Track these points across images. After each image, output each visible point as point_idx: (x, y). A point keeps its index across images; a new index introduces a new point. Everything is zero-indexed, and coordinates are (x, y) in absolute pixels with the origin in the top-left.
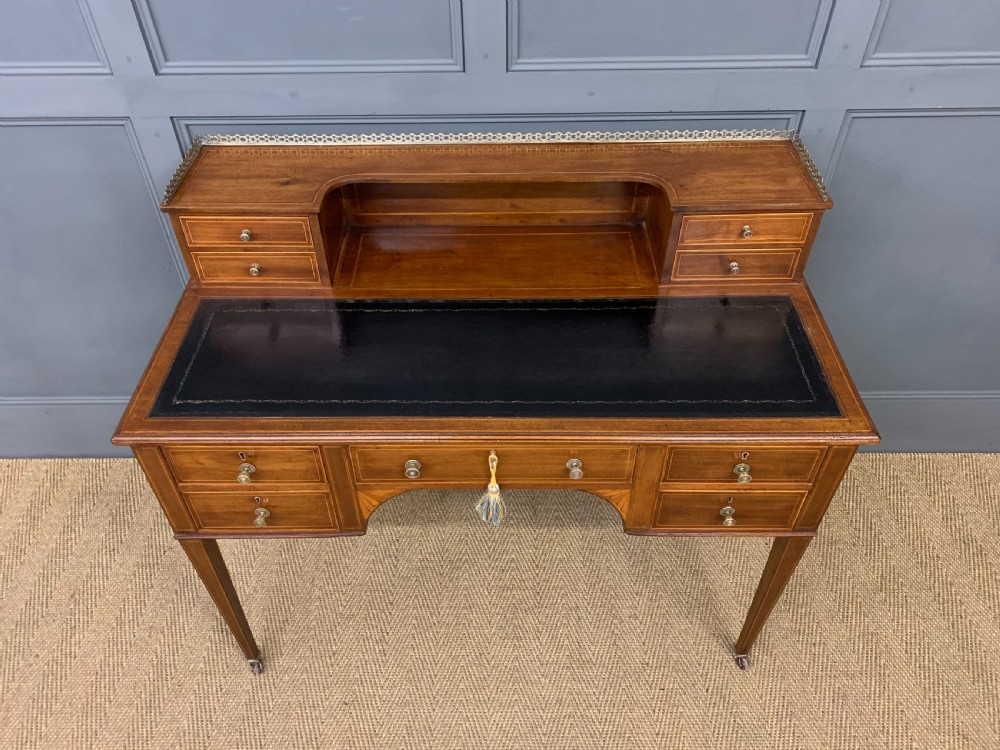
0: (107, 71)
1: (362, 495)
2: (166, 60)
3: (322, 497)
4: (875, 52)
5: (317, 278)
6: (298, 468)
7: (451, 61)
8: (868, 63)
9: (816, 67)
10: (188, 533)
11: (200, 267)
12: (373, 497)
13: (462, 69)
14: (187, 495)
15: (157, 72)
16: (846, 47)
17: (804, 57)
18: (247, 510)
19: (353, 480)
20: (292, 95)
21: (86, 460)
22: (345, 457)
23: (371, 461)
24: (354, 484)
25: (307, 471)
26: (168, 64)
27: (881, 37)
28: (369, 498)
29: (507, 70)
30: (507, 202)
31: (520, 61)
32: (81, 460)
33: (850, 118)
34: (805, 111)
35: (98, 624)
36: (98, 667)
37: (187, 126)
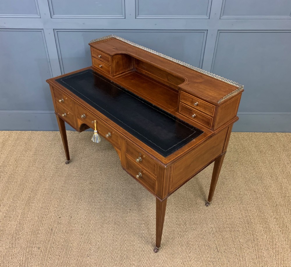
0: (39, 17)
2: (54, 15)
4: (223, 15)
7: (122, 16)
8: (221, 18)
9: (209, 19)
13: (124, 18)
15: (51, 18)
16: (215, 14)
17: (206, 16)
20: (83, 24)
21: (18, 131)
26: (54, 16)
27: (223, 11)
29: (136, 18)
31: (139, 16)
33: (219, 32)
34: (208, 30)
35: (23, 167)
36: (23, 175)
37: (57, 31)
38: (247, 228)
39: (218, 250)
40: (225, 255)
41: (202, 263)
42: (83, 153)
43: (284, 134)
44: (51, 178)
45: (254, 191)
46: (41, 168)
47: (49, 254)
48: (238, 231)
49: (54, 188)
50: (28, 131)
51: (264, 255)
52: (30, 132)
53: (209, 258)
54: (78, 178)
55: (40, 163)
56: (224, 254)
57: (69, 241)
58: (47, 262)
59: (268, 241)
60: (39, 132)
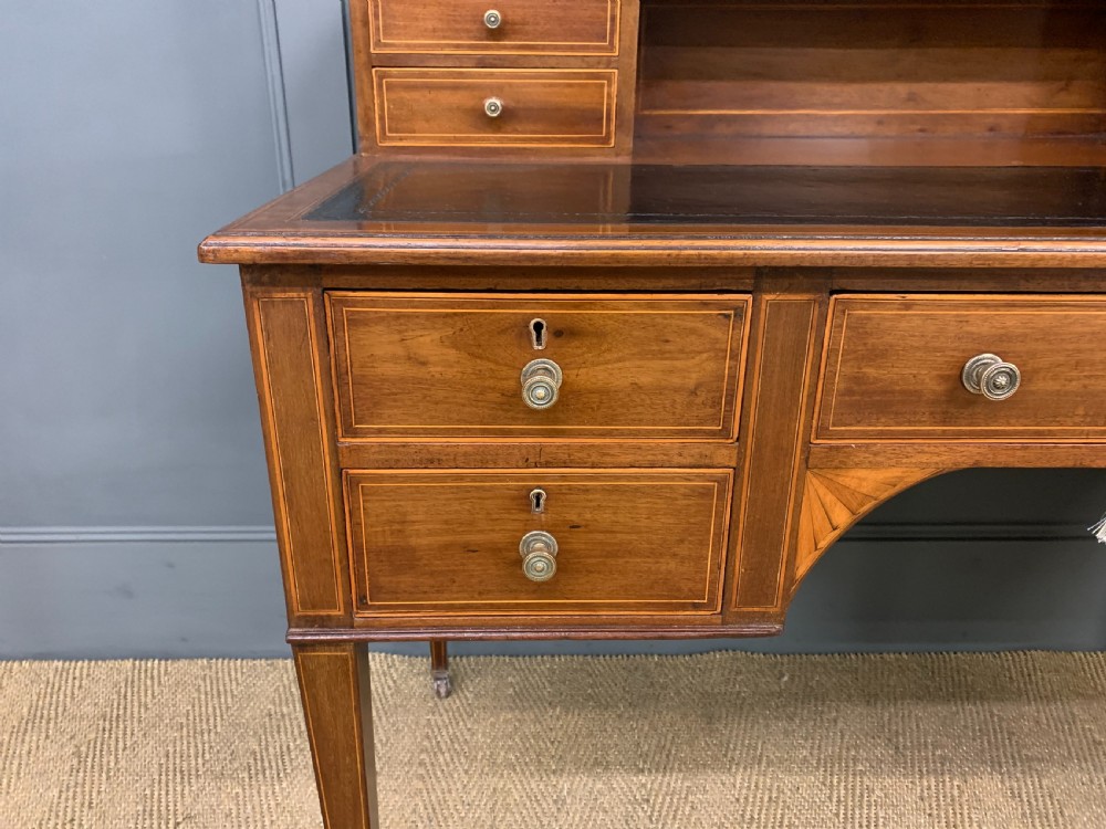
1: (815, 486)
3: (706, 493)
5: (608, 133)
6: (676, 380)
10: (323, 623)
11: (381, 104)
12: (839, 492)
14: (354, 482)
18: (498, 537)
19: (808, 427)
21: (45, 664)
22: (811, 338)
23: (877, 355)
24: (807, 443)
25: (694, 393)
28: (829, 498)
30: (902, 89)
32: (36, 664)
52: (128, 664)
60: (183, 663)
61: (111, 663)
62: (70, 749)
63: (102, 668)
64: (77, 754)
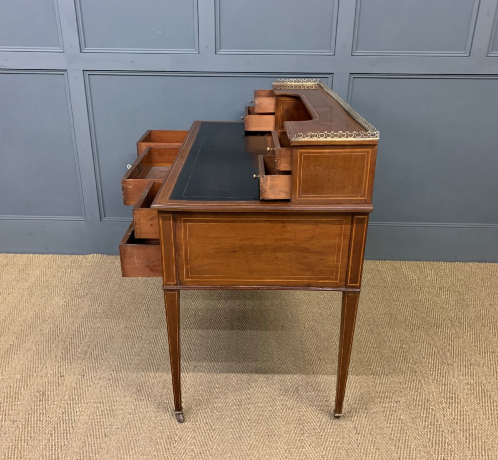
0: (62, 51)
2: (85, 47)
4: (356, 50)
7: (194, 50)
8: (354, 54)
9: (334, 55)
13: (198, 53)
15: (81, 52)
16: (344, 47)
17: (330, 51)
20: (132, 62)
21: (9, 254)
26: (86, 48)
27: (355, 45)
29: (216, 54)
31: (221, 50)
33: (352, 78)
34: (333, 73)
35: (8, 302)
36: (7, 315)
37: (89, 75)
38: (414, 398)
39: (358, 431)
40: (371, 440)
41: (324, 452)
42: (120, 285)
43: (482, 265)
44: (56, 319)
45: (429, 344)
46: (39, 305)
47: (32, 431)
48: (396, 402)
49: (59, 333)
50: (28, 253)
51: (447, 441)
52: (32, 255)
53: (339, 444)
54: (104, 319)
55: (40, 298)
56: (368, 437)
57: (72, 412)
58: (26, 443)
59: (454, 419)
60: (46, 255)
61: (27, 255)
62: (17, 270)
63: (25, 256)
64: (19, 270)
